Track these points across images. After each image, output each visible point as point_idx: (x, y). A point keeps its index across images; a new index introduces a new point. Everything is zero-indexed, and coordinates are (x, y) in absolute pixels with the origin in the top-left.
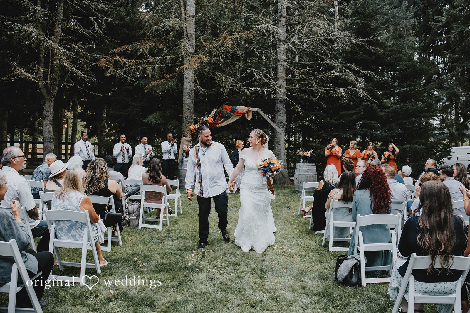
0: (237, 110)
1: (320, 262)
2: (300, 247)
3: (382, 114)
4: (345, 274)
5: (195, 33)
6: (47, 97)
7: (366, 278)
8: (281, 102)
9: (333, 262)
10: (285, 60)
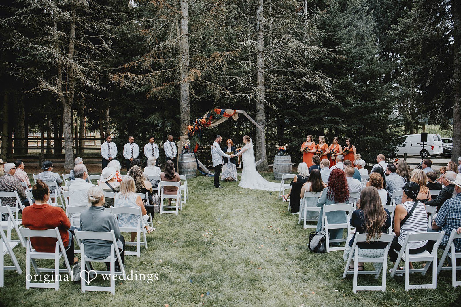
0: (225, 112)
1: (298, 237)
2: (282, 225)
3: (346, 111)
4: (316, 245)
5: (188, 48)
6: (65, 104)
7: (330, 247)
8: (261, 103)
9: (307, 236)
10: (263, 68)
